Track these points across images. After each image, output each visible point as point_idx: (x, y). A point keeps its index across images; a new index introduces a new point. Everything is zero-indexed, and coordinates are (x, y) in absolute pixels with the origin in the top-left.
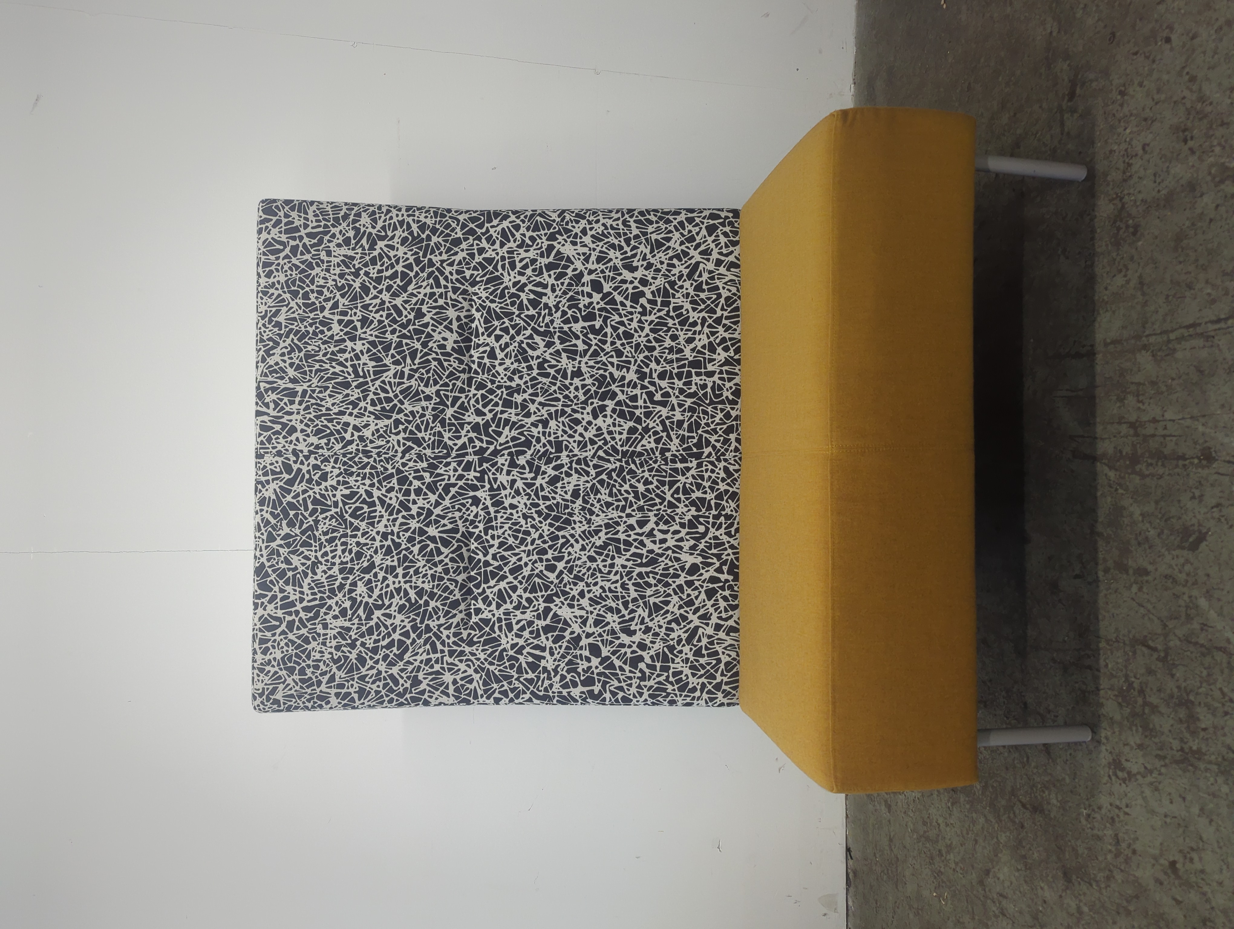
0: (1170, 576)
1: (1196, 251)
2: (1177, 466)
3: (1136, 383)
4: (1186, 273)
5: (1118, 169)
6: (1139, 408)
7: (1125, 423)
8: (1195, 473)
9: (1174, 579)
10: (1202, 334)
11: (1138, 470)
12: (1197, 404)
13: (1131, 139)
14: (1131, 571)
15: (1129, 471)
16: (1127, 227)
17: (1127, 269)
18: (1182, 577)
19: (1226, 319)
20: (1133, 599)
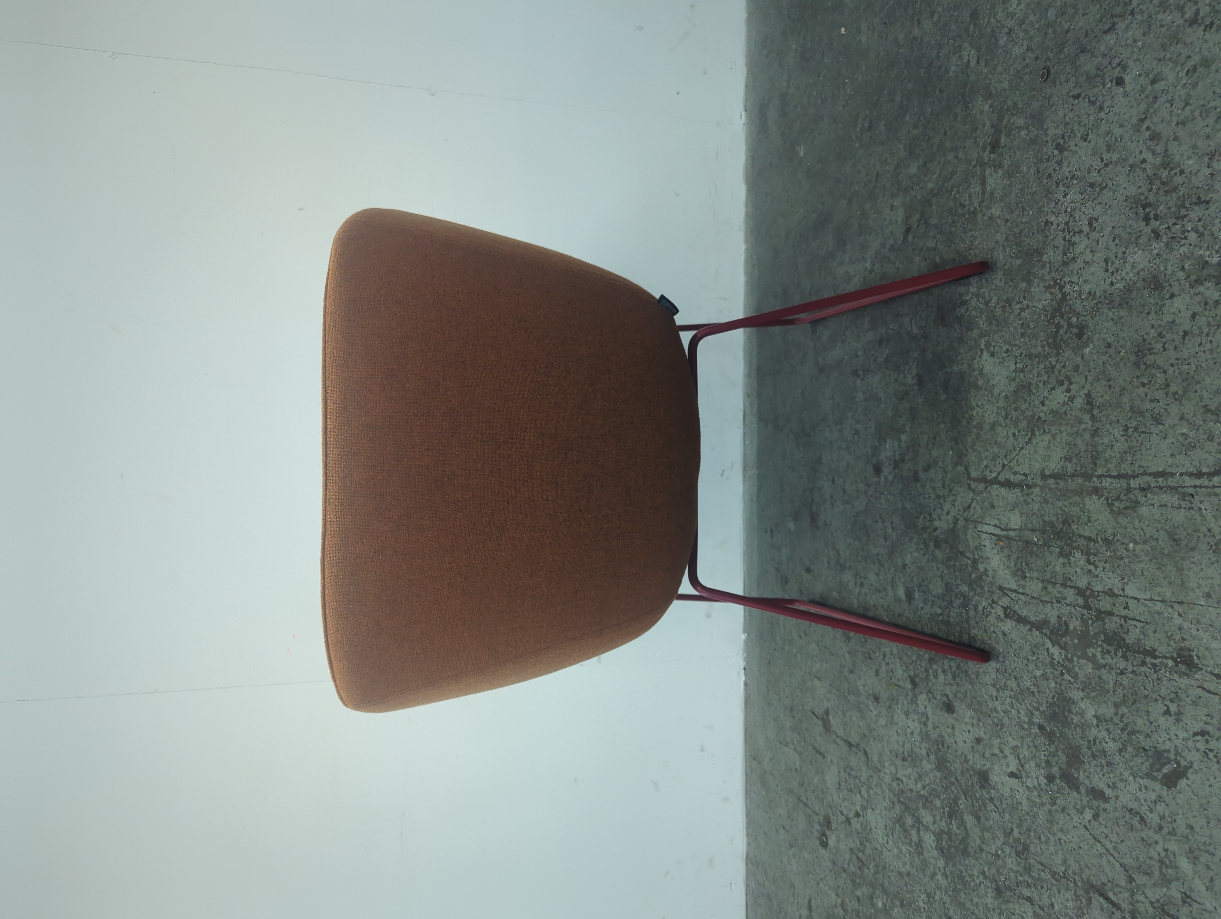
0: (1138, 813)
1: (1165, 372)
2: (1144, 663)
3: (1085, 537)
4: (1151, 401)
5: (1057, 247)
6: (1090, 571)
7: (1071, 587)
8: (1170, 680)
9: (1142, 818)
10: (1176, 488)
11: (1090, 655)
12: (1170, 583)
13: (1074, 210)
14: (1083, 790)
15: (1079, 654)
16: (1070, 325)
17: (1071, 383)
18: (1153, 818)
19: (1211, 475)
20: (1085, 826)
